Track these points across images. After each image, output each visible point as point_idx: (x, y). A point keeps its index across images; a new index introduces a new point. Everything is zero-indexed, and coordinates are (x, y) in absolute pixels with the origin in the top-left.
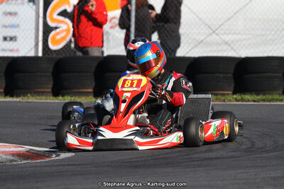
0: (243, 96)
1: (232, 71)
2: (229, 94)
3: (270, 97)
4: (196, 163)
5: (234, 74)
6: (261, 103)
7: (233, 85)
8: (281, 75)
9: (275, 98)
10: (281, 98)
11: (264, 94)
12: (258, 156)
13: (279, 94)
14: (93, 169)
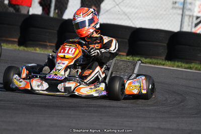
0: (134, 58)
1: (128, 38)
2: (123, 55)
3: (155, 61)
4: (92, 108)
5: (129, 40)
6: (147, 65)
7: (127, 48)
8: (165, 45)
9: (159, 62)
10: (164, 63)
11: (151, 58)
12: (141, 108)
13: (162, 59)
14: (13, 105)
